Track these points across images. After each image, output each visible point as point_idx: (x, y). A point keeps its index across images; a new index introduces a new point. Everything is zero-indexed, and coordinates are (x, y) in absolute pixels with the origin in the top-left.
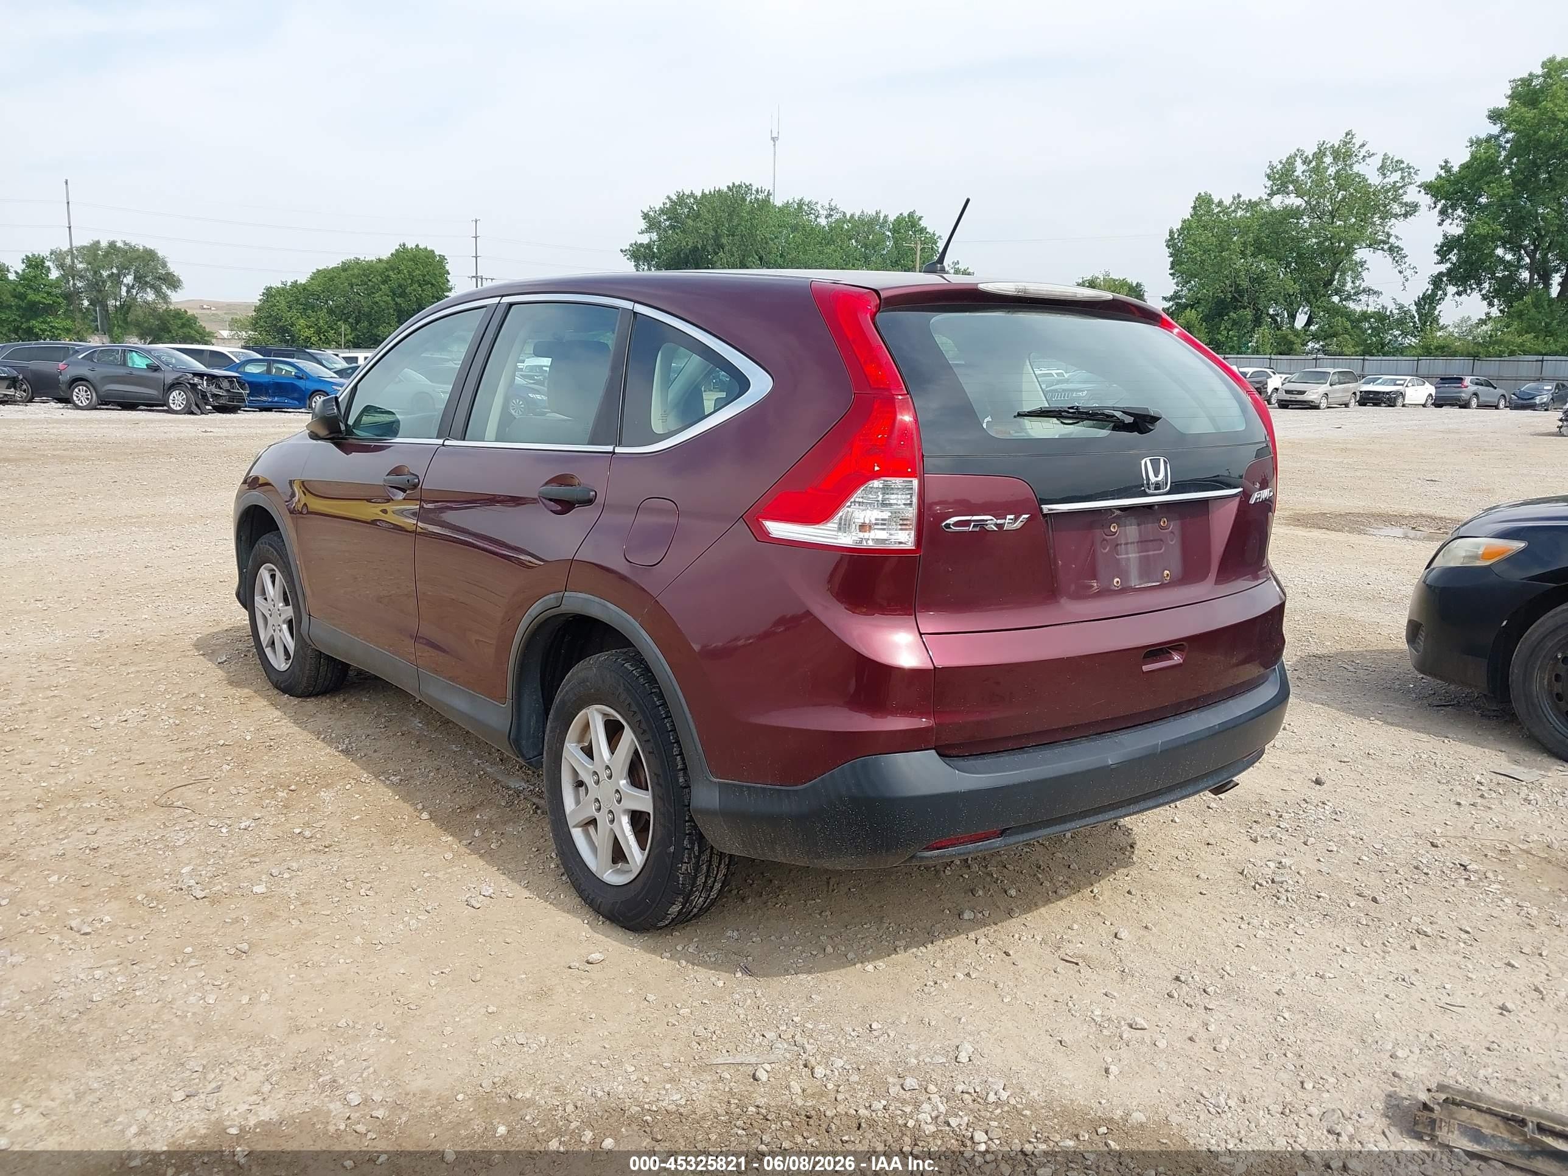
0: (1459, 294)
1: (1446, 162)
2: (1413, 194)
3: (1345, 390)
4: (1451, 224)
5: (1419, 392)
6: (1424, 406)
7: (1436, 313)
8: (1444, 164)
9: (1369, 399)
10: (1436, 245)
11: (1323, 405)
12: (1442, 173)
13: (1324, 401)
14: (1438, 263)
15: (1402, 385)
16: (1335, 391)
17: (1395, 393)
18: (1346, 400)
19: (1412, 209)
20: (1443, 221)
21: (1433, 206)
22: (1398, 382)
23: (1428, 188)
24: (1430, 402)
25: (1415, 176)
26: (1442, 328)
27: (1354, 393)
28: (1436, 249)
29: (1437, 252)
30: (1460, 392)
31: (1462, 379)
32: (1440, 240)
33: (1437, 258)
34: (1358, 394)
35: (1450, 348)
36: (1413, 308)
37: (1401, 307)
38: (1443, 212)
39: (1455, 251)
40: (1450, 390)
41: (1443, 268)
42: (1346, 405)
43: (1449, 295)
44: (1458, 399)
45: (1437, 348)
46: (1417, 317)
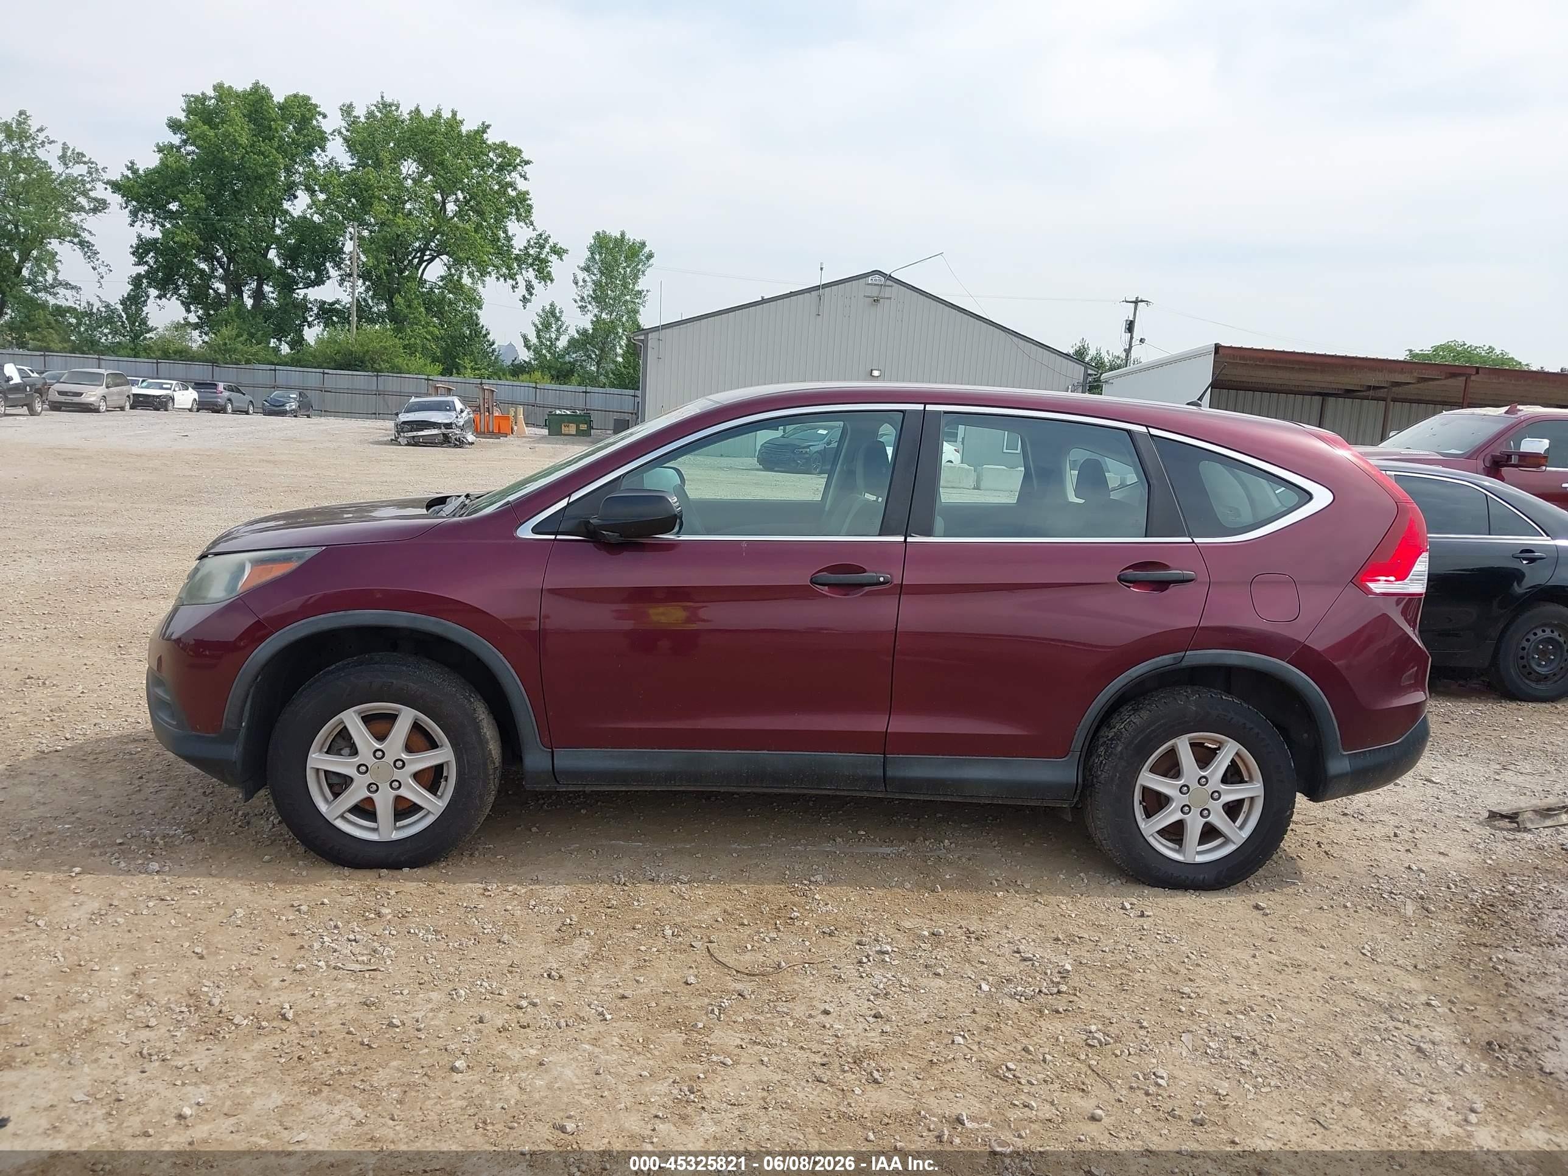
0: (160, 297)
1: (132, 163)
2: (101, 192)
3: (120, 394)
4: (142, 226)
5: (186, 397)
6: (190, 410)
7: (144, 314)
8: (130, 165)
9: (141, 402)
10: (131, 246)
11: (103, 408)
12: (129, 174)
13: (103, 404)
14: (135, 265)
15: (170, 389)
16: (112, 394)
17: (165, 396)
18: (121, 403)
19: (100, 206)
20: (134, 222)
21: (124, 205)
22: (165, 386)
23: (116, 187)
24: (195, 407)
25: (103, 173)
26: (150, 330)
27: (128, 396)
28: (131, 250)
29: (133, 254)
30: (216, 397)
31: (216, 385)
32: (135, 242)
33: (134, 259)
34: (131, 397)
35: (189, 353)
36: (120, 307)
37: (107, 306)
38: (134, 214)
39: (152, 254)
40: (209, 396)
41: (142, 269)
42: (122, 409)
43: (151, 297)
44: (216, 404)
45: (175, 352)
46: (125, 316)
